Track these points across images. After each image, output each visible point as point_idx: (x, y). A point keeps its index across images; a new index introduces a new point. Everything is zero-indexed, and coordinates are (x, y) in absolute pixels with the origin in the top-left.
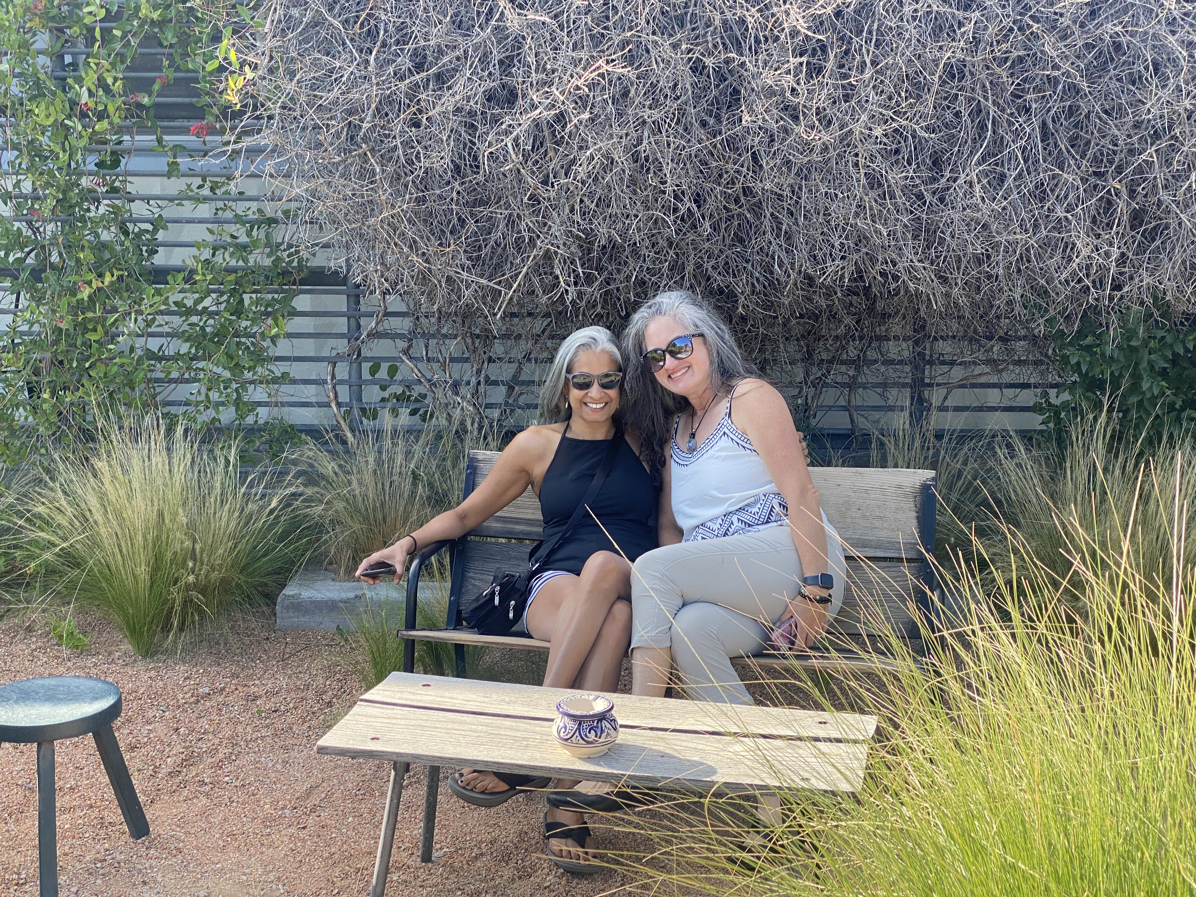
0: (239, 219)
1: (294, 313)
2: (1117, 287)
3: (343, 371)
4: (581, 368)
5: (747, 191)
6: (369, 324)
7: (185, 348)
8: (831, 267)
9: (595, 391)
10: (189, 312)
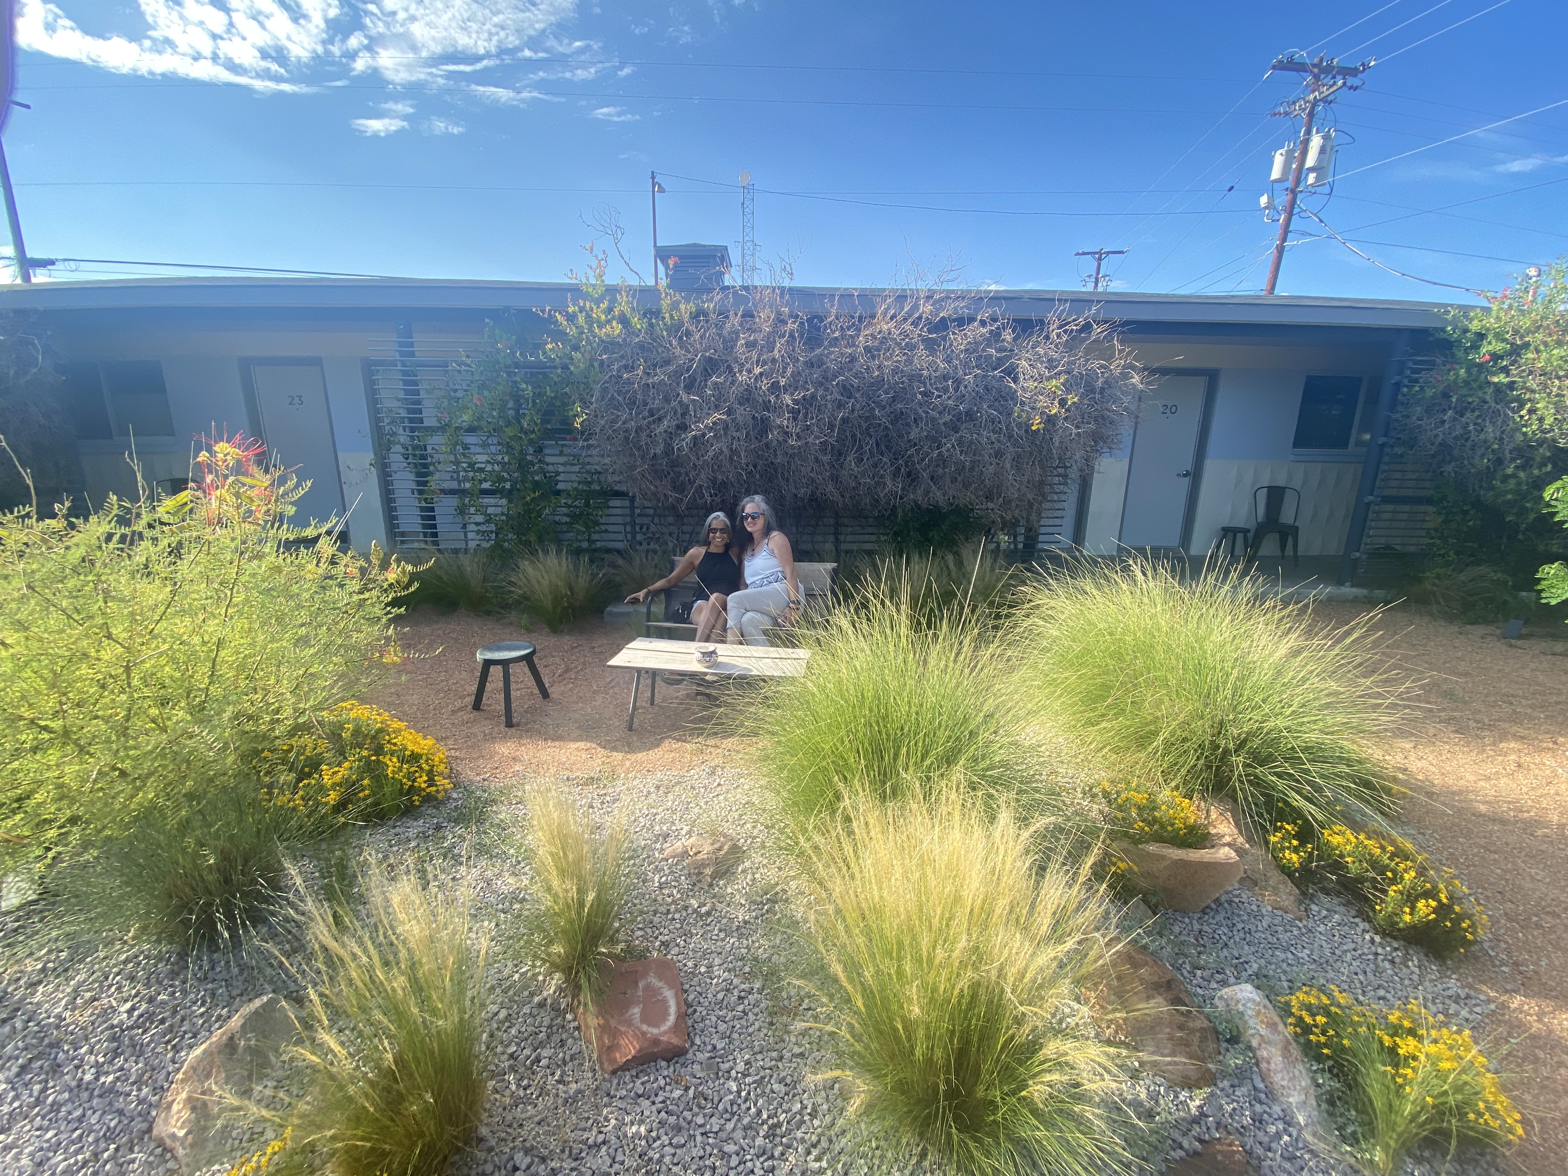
0: (588, 472)
1: (609, 507)
2: (901, 498)
3: (629, 529)
4: (713, 526)
5: (772, 463)
6: (637, 511)
7: (568, 520)
8: (802, 491)
9: (718, 534)
10: (569, 506)
